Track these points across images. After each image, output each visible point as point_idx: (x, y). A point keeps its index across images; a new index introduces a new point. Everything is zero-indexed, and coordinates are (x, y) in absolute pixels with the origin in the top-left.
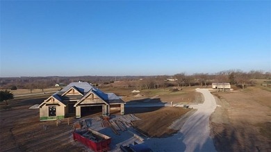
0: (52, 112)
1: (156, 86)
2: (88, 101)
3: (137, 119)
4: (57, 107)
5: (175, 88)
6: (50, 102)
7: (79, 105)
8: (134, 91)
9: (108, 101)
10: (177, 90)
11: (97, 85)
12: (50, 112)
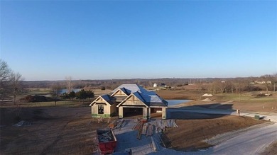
0: (101, 111)
1: (234, 90)
2: (129, 103)
3: (175, 125)
4: (105, 106)
5: (261, 93)
6: (99, 101)
7: (121, 105)
8: (205, 95)
9: (149, 104)
10: (263, 95)
11: (170, 88)
12: (99, 110)
